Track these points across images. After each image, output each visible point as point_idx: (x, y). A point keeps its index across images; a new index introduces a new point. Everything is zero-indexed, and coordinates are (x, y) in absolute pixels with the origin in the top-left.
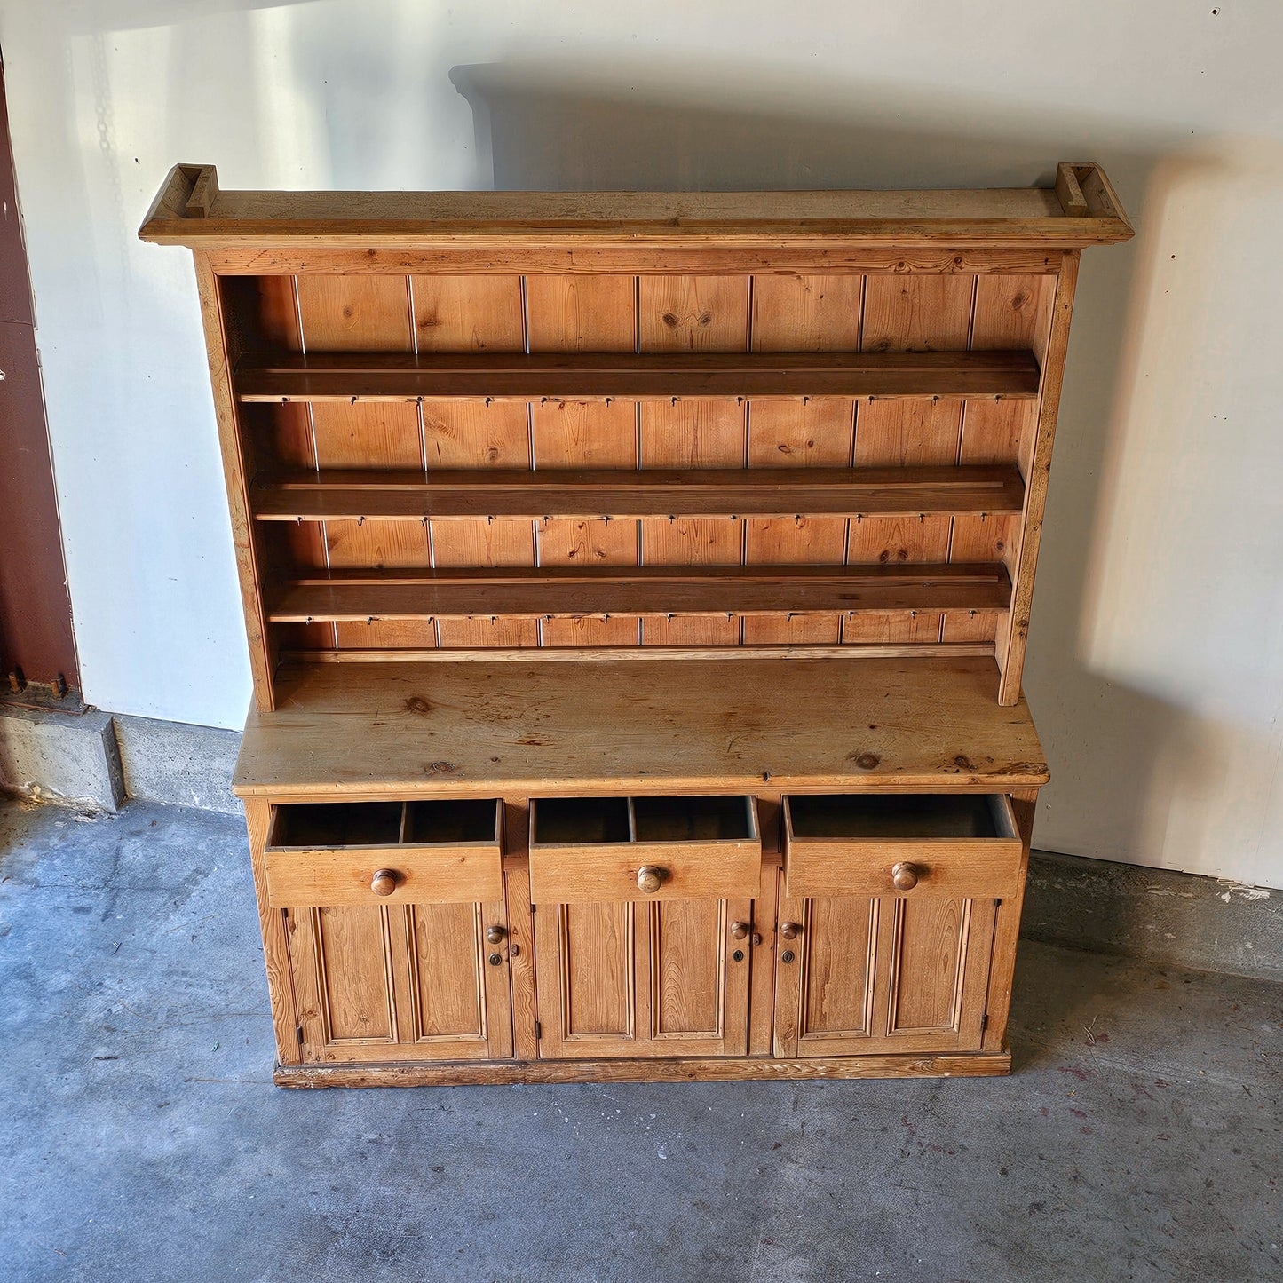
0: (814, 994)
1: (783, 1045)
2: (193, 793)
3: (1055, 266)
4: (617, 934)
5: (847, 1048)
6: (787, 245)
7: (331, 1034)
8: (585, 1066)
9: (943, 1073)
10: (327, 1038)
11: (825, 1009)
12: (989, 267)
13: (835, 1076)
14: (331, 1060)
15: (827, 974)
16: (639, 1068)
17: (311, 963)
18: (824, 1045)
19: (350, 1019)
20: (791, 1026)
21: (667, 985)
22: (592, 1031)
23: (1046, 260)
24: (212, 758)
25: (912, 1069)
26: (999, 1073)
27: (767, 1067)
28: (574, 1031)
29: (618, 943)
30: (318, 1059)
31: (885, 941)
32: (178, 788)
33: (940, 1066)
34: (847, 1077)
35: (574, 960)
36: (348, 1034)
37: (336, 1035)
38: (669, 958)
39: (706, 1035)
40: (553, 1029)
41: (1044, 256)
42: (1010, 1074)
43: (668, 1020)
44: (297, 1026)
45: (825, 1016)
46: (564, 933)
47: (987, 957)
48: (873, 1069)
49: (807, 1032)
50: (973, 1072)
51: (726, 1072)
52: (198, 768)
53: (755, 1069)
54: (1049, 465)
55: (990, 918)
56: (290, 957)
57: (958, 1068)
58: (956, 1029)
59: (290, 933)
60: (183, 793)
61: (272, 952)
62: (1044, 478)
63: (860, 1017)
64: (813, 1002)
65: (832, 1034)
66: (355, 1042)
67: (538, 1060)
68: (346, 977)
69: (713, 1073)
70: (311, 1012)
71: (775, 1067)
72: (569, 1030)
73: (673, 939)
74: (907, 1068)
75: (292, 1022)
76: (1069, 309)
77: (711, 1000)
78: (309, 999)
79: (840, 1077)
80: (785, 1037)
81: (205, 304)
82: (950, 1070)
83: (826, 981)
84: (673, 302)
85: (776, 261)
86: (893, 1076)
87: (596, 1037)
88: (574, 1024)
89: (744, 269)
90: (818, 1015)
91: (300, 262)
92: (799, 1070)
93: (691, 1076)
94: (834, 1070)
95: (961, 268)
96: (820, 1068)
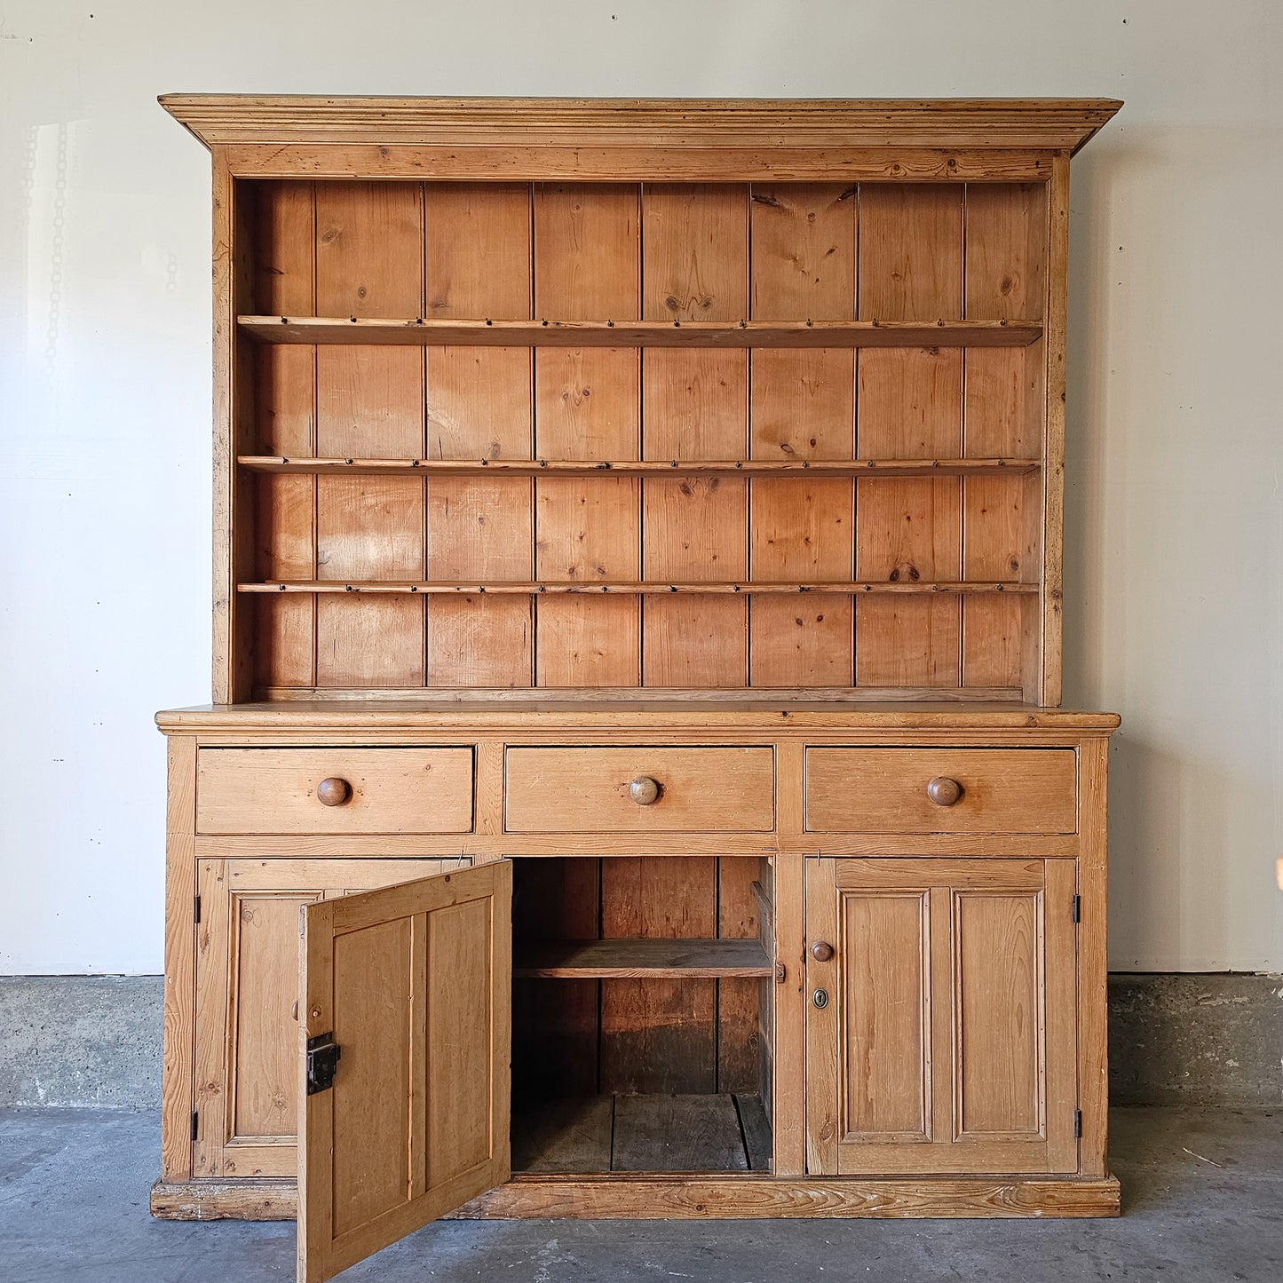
0: (856, 1066)
1: (819, 1151)
2: (38, 1083)
3: (1046, 170)
5: (905, 1161)
7: (232, 1131)
9: (1032, 1209)
10: (229, 1134)
11: (871, 1094)
12: (983, 171)
13: (891, 1212)
14: (229, 1173)
15: (871, 1033)
17: (221, 1000)
18: (872, 1153)
19: (261, 1102)
20: (828, 1117)
23: (1037, 163)
24: (72, 1021)
25: (991, 1201)
26: (1106, 1212)
27: (800, 1195)
30: (213, 1168)
31: (941, 979)
32: (19, 1079)
33: (1028, 1198)
34: (906, 1215)
36: (256, 1128)
37: (238, 1134)
41: (1033, 158)
42: (1122, 1214)
44: (193, 1105)
45: (871, 1104)
47: (1072, 1008)
48: (939, 1201)
49: (849, 1131)
50: (1072, 1209)
51: (747, 1202)
52: (50, 1041)
53: (785, 1198)
54: (1064, 395)
55: (1069, 943)
56: (195, 990)
57: (1051, 1201)
58: (1042, 1134)
59: (200, 950)
60: (24, 1086)
61: (174, 980)
62: (1060, 410)
63: (916, 1109)
64: (855, 1079)
65: (882, 1137)
66: (265, 1140)
68: (264, 1029)
69: (731, 1202)
70: (212, 1086)
71: (811, 1194)
74: (984, 1200)
75: (187, 1103)
76: (1065, 215)
78: (213, 1068)
79: (896, 1213)
80: (823, 1137)
81: (217, 204)
82: (1041, 1204)
83: (870, 1045)
84: (676, 286)
85: (774, 162)
86: (966, 1214)
90: (862, 1104)
91: (314, 161)
92: (843, 1200)
93: (700, 1208)
94: (888, 1201)
95: (956, 171)
96: (870, 1198)
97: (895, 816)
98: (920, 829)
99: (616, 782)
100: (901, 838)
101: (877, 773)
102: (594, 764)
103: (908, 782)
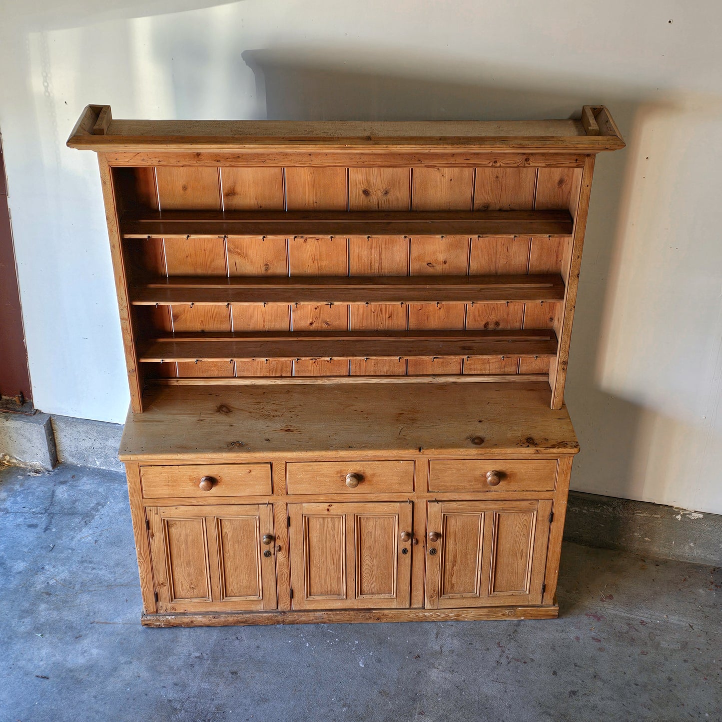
0: (447, 573)
1: (430, 601)
2: (96, 459)
3: (581, 163)
4: (336, 539)
5: (466, 603)
6: (432, 151)
7: (174, 596)
8: (318, 614)
9: (520, 617)
10: (172, 599)
11: (454, 581)
12: (544, 164)
13: (459, 619)
14: (174, 611)
15: (455, 561)
16: (349, 615)
17: (163, 556)
18: (453, 601)
19: (184, 588)
20: (434, 591)
21: (364, 567)
22: (322, 594)
23: (577, 160)
24: (107, 440)
25: (503, 615)
26: (552, 617)
27: (421, 614)
28: (312, 594)
29: (337, 544)
30: (166, 610)
31: (487, 543)
32: (88, 457)
33: (519, 613)
34: (466, 620)
35: (312, 554)
36: (183, 596)
37: (177, 597)
38: (365, 552)
39: (387, 596)
40: (300, 593)
41: (575, 157)
42: (558, 618)
43: (365, 587)
44: (155, 591)
45: (454, 585)
46: (306, 539)
47: (545, 551)
48: (481, 615)
49: (443, 594)
50: (537, 617)
51: (398, 617)
52: (99, 445)
53: (414, 615)
54: (578, 274)
55: (547, 529)
56: (150, 552)
57: (528, 614)
58: (527, 592)
59: (151, 539)
60: (90, 459)
61: (141, 549)
62: (576, 282)
63: (473, 585)
64: (447, 577)
65: (458, 595)
66: (187, 601)
67: (291, 611)
68: (182, 564)
69: (391, 617)
70: (162, 584)
71: (426, 614)
72: (309, 593)
73: (368, 541)
74: (500, 615)
75: (152, 589)
76: (589, 186)
77: (389, 576)
78: (161, 577)
79: (462, 619)
80: (431, 597)
81: (104, 183)
82: (523, 615)
83: (454, 565)
84: (368, 182)
85: (426, 159)
86: (492, 619)
87: (324, 597)
88: (312, 590)
89: (408, 164)
90: (450, 585)
91: (158, 160)
92: (439, 616)
93: (378, 619)
94: (459, 616)
95: (529, 164)
96: (451, 615)
97: (471, 485)
98: (481, 490)
99: (339, 475)
100: (473, 493)
101: (463, 469)
102: (328, 469)
103: (478, 473)
